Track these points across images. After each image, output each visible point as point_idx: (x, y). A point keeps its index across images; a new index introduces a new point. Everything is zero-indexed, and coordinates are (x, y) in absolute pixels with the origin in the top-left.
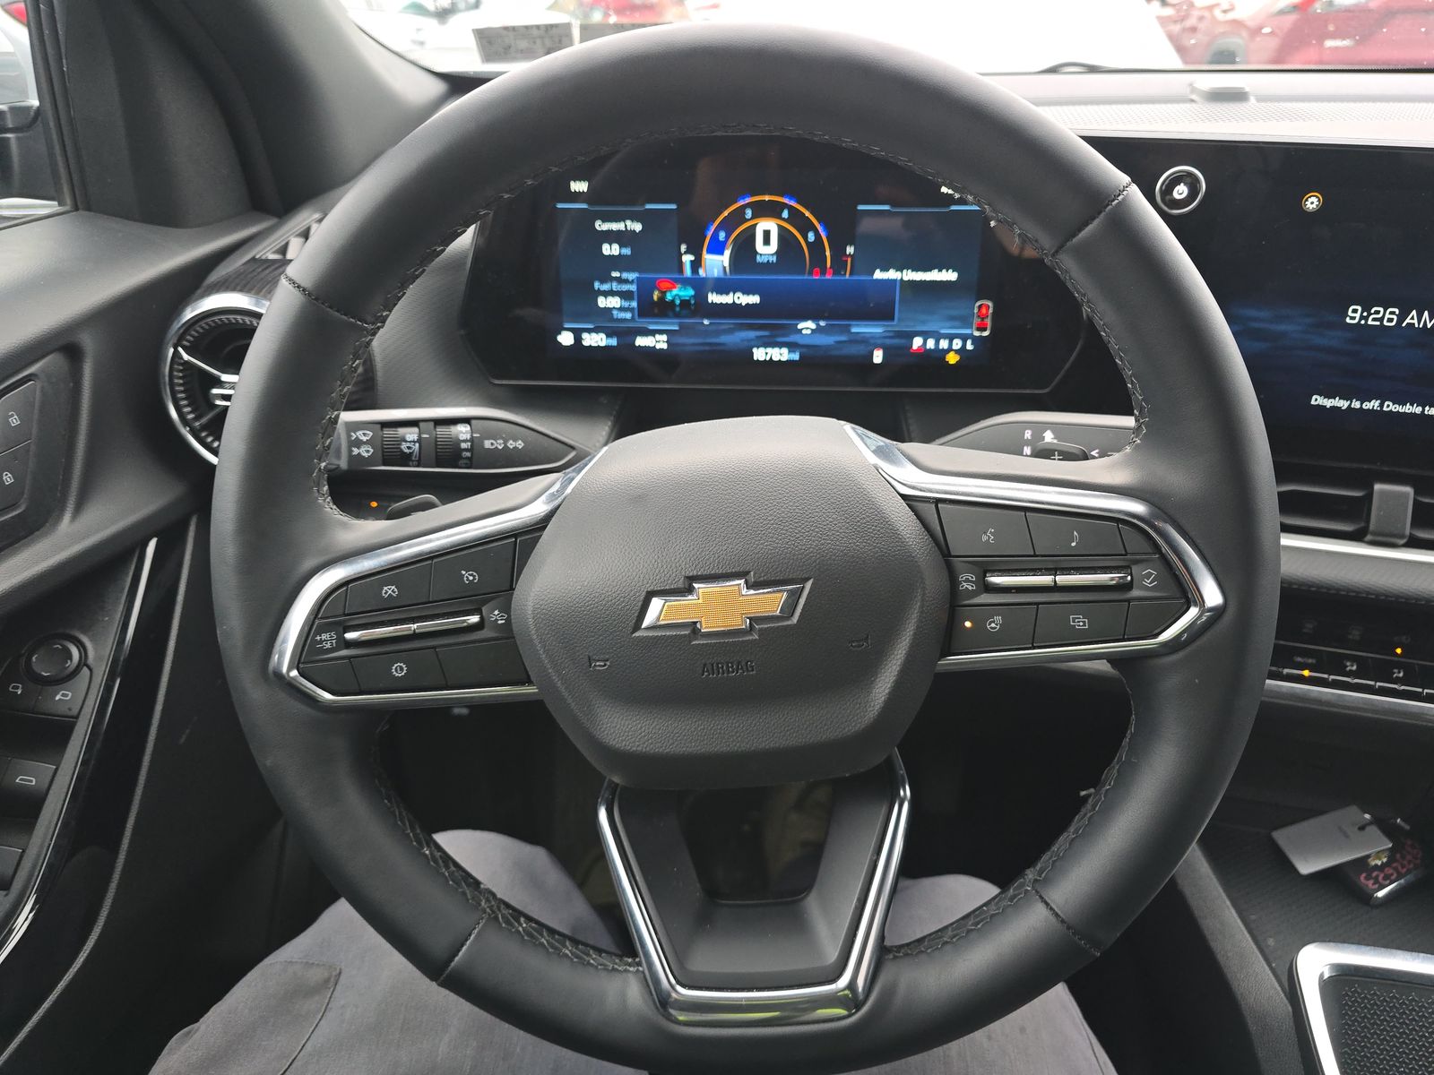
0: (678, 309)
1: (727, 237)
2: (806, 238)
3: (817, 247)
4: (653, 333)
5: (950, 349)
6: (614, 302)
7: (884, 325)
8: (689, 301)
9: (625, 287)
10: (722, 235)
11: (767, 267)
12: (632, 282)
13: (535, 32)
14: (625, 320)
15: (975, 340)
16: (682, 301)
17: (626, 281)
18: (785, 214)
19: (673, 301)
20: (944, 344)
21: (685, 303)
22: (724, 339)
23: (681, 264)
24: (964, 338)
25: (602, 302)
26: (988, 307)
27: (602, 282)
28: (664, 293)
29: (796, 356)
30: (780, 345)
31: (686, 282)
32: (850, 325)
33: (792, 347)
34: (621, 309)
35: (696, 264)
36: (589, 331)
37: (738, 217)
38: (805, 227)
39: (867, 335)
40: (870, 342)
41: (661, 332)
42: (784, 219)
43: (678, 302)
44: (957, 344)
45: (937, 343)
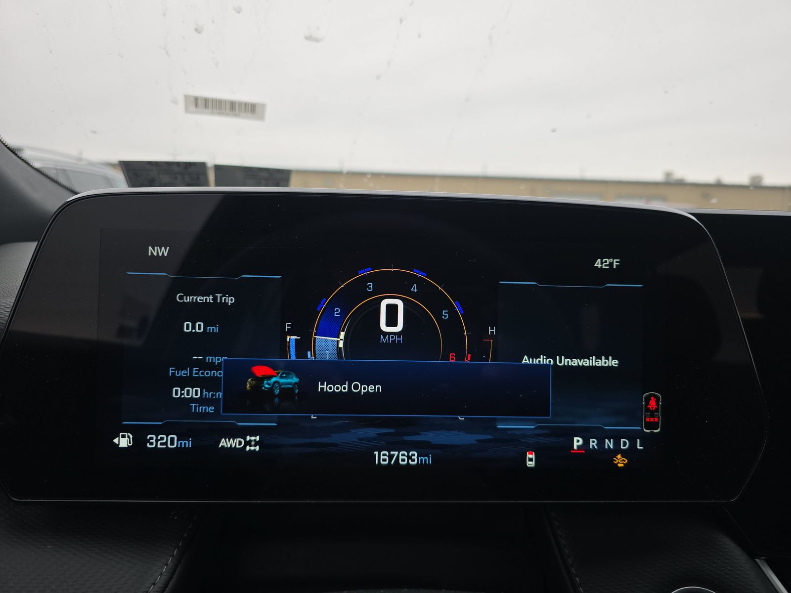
0: (277, 400)
1: (343, 314)
2: (439, 316)
3: (453, 325)
4: (241, 433)
5: (617, 450)
6: (193, 392)
7: (537, 421)
8: (292, 390)
9: (209, 374)
10: (337, 312)
11: (394, 347)
12: (218, 368)
13: (176, 169)
14: (206, 415)
15: (644, 438)
16: (281, 390)
17: (212, 367)
18: (414, 289)
19: (271, 390)
20: (609, 444)
21: (286, 392)
22: (337, 438)
23: (284, 345)
24: (632, 438)
25: (177, 393)
26: (657, 398)
27: (179, 368)
28: (261, 380)
29: (428, 460)
30: (408, 447)
31: (290, 368)
32: (495, 420)
33: (422, 448)
34: (201, 401)
35: (304, 345)
36: (157, 431)
37: (357, 292)
38: (437, 303)
39: (518, 433)
40: (521, 443)
41: (253, 431)
42: (412, 294)
43: (277, 391)
44: (625, 444)
45: (601, 443)
